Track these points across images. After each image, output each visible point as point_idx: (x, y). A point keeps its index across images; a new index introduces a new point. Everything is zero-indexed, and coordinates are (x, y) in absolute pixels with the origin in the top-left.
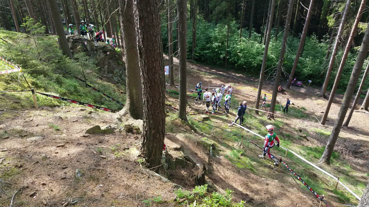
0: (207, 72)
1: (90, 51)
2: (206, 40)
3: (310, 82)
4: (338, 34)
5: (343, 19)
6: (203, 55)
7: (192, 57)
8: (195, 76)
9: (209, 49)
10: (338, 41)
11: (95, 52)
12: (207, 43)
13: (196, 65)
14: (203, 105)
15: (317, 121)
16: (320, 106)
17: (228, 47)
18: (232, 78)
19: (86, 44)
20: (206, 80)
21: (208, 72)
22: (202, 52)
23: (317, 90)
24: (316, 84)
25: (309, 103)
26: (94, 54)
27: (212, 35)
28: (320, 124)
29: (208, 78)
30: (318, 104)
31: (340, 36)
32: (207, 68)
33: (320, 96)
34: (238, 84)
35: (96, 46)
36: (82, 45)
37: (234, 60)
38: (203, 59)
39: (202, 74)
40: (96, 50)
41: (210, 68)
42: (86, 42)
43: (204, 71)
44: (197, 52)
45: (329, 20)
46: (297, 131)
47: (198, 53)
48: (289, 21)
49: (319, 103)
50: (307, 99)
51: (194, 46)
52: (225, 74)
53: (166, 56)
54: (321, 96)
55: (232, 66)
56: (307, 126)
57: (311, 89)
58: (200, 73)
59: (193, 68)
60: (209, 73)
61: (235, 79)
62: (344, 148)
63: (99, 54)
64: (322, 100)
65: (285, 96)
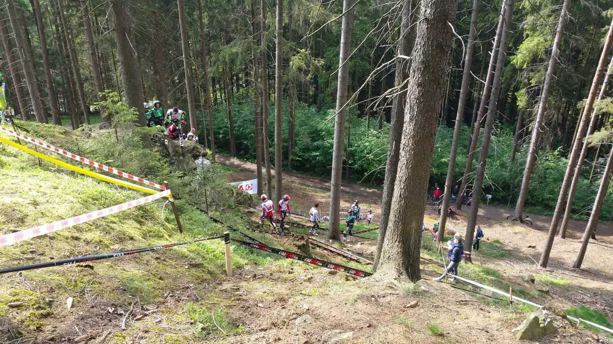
0: (316, 187)
1: (173, 156)
2: (312, 136)
3: (489, 197)
4: (538, 120)
5: (543, 96)
6: (308, 159)
7: (289, 164)
8: (301, 194)
9: (317, 148)
10: (538, 130)
11: (181, 158)
12: (314, 140)
13: (297, 177)
14: (361, 244)
15: (533, 263)
16: (519, 236)
17: (351, 145)
18: (361, 195)
19: (167, 143)
20: (320, 200)
21: (318, 187)
22: (307, 155)
23: (502, 210)
24: (498, 200)
25: (500, 233)
26: (180, 162)
27: (321, 126)
28: (539, 266)
29: (323, 197)
30: (516, 233)
31: (540, 123)
32: (317, 181)
33: (514, 220)
34: (374, 205)
35: (182, 147)
36: (160, 146)
37: (362, 166)
38: (308, 166)
39: (310, 191)
40: (183, 155)
41: (321, 180)
42: (167, 140)
43: (312, 185)
44: (297, 155)
45: (519, 99)
46: (527, 282)
47: (300, 157)
48: (495, 97)
49: (517, 231)
50: (494, 226)
51: (292, 145)
52: (348, 189)
53: (242, 163)
54: (516, 220)
55: (357, 175)
56: (521, 271)
57: (493, 209)
58: (306, 189)
59: (293, 182)
60: (321, 188)
61: (367, 197)
62: (606, 306)
63: (187, 160)
64: (520, 227)
65: (458, 222)
